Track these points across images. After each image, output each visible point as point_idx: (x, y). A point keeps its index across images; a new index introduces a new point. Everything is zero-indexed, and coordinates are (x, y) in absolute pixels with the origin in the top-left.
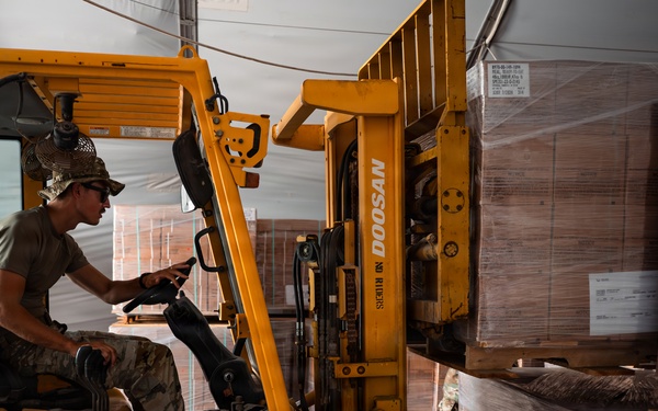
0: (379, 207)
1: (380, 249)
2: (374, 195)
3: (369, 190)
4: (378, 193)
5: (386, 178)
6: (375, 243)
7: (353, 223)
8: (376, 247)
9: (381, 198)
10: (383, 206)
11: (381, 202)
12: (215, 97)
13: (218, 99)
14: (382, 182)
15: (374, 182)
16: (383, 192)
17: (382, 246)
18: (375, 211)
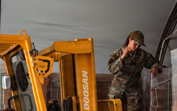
0: (86, 90)
1: (88, 107)
2: (84, 85)
3: (82, 83)
4: (85, 84)
5: (88, 78)
6: (85, 105)
7: (75, 97)
8: (86, 106)
9: (87, 86)
10: (88, 90)
11: (87, 88)
12: (33, 50)
13: (34, 51)
14: (87, 80)
15: (84, 80)
16: (87, 83)
17: (88, 105)
18: (84, 92)
